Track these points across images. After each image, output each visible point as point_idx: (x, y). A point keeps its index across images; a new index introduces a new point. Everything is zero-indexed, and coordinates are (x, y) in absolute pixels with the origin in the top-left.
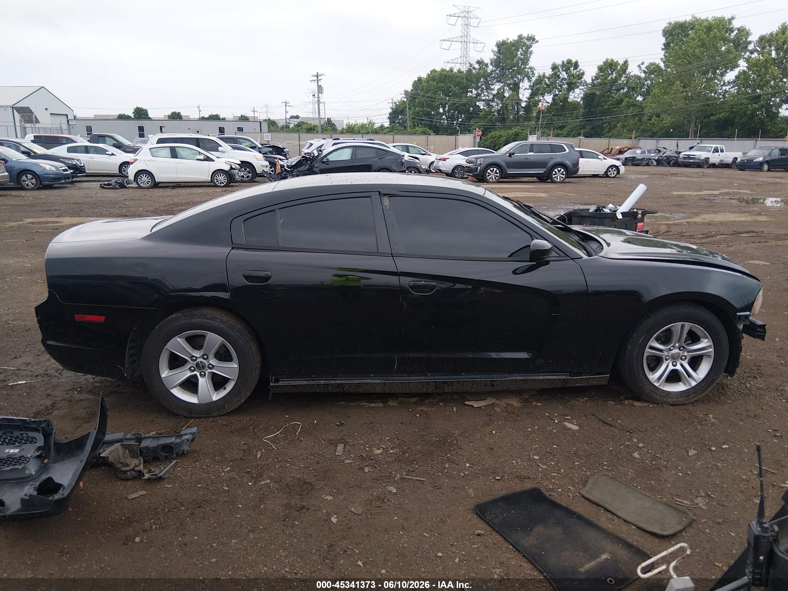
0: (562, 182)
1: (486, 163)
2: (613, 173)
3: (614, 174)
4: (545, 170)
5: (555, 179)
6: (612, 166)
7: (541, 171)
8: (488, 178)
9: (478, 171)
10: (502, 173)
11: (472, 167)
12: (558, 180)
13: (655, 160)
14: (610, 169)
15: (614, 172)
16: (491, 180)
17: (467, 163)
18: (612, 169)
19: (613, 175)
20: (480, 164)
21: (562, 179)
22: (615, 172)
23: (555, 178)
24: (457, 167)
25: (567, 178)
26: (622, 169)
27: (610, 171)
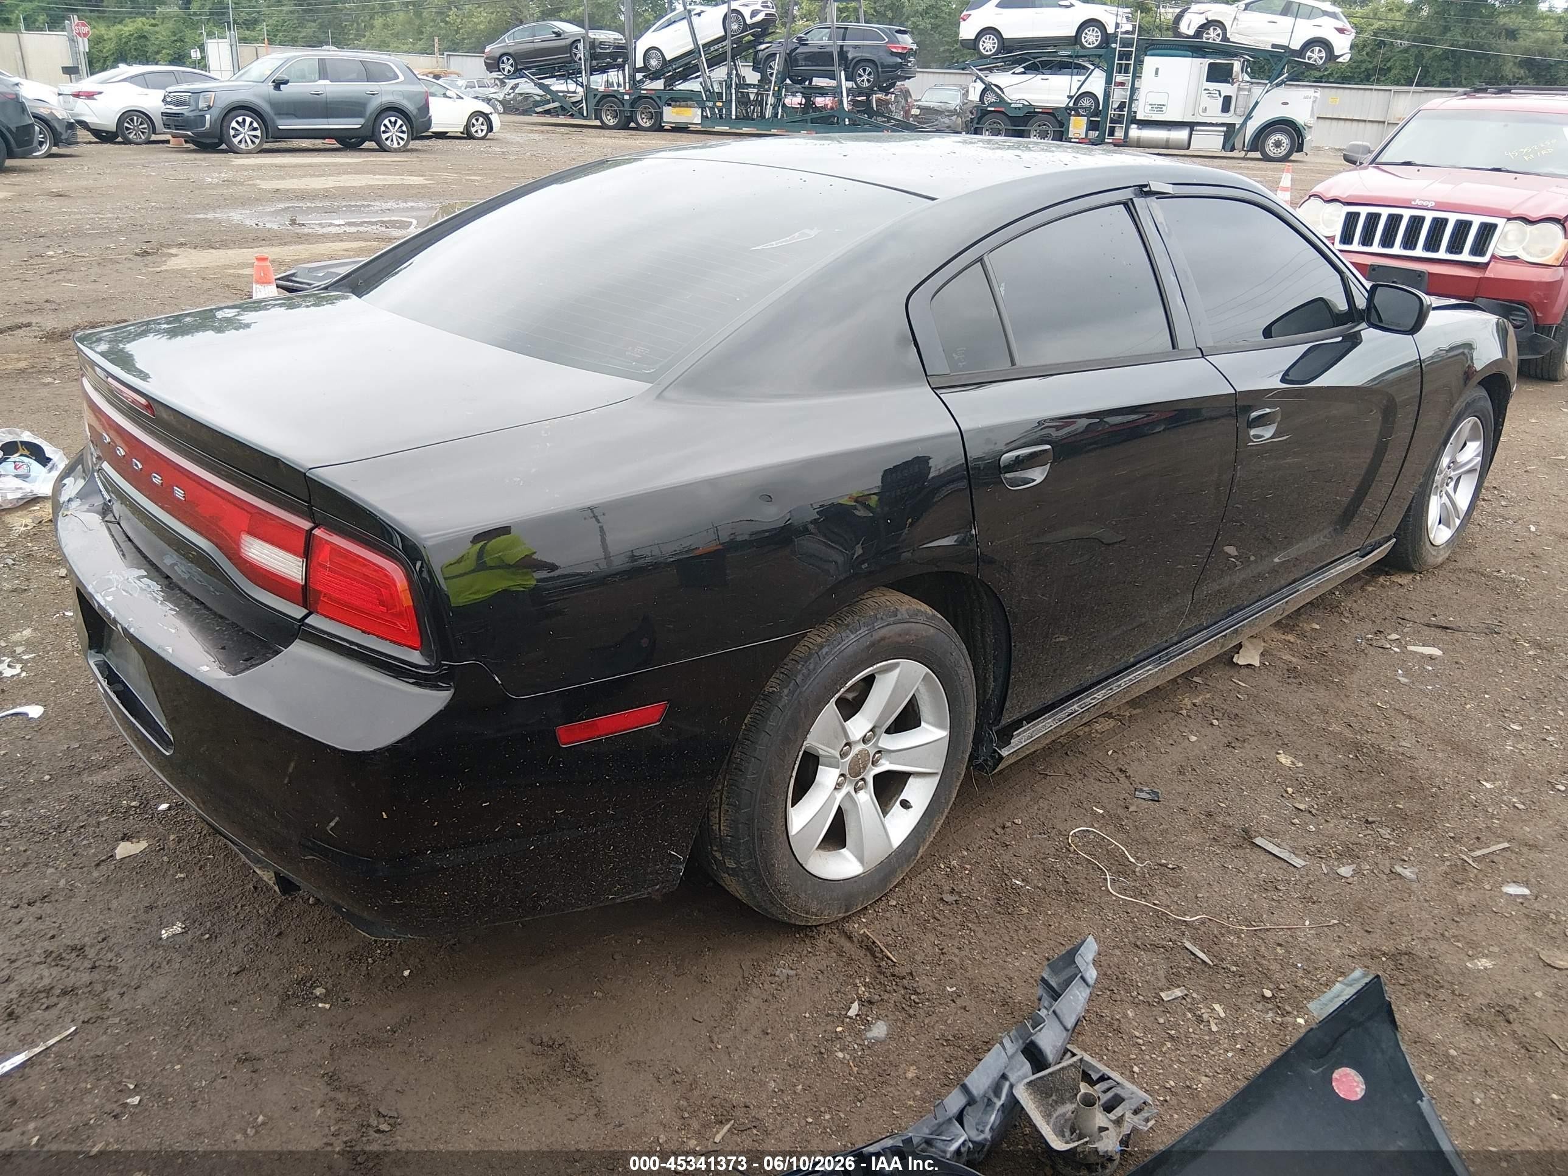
0: (404, 150)
1: (223, 105)
2: (479, 129)
3: (482, 130)
4: (362, 121)
5: (388, 143)
6: (477, 114)
7: (353, 124)
8: (236, 141)
9: (208, 125)
10: (267, 129)
11: (186, 114)
12: (395, 146)
13: (499, 101)
14: (474, 121)
15: (483, 127)
16: (243, 146)
17: (170, 103)
18: (477, 120)
19: (481, 134)
20: (209, 107)
21: (402, 143)
22: (485, 127)
23: (387, 139)
24: (127, 116)
25: (412, 139)
26: (495, 119)
27: (473, 125)
